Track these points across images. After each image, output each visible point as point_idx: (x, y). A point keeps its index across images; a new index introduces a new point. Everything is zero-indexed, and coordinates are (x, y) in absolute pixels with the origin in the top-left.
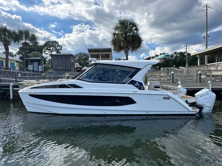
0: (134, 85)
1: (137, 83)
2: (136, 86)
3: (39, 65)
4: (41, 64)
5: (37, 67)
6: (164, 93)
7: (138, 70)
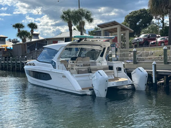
0: (52, 64)
1: (54, 63)
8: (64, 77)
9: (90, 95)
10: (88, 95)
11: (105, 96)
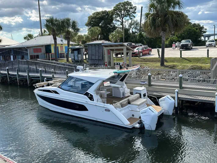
0: (87, 96)
1: (90, 95)
2: (89, 97)
3: (79, 54)
4: (80, 53)
5: (77, 56)
6: (105, 106)
7: (92, 84)
8: (108, 110)
9: (139, 128)
10: (137, 128)
11: (155, 129)
